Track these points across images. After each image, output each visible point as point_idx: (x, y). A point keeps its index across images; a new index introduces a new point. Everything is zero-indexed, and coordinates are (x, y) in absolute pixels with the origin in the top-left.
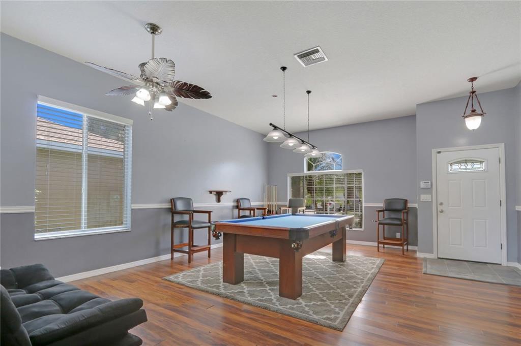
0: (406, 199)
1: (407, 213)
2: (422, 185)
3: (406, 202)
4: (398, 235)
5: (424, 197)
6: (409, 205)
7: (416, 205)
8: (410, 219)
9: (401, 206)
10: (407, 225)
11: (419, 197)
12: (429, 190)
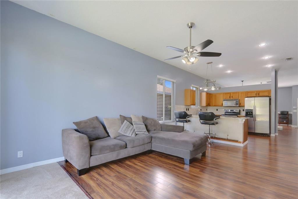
0: (288, 111)
1: (288, 115)
2: (294, 107)
3: (288, 112)
4: (285, 122)
5: (295, 111)
6: (289, 113)
7: (292, 113)
8: (289, 117)
9: (286, 113)
10: (288, 118)
11: (293, 111)
12: (296, 109)
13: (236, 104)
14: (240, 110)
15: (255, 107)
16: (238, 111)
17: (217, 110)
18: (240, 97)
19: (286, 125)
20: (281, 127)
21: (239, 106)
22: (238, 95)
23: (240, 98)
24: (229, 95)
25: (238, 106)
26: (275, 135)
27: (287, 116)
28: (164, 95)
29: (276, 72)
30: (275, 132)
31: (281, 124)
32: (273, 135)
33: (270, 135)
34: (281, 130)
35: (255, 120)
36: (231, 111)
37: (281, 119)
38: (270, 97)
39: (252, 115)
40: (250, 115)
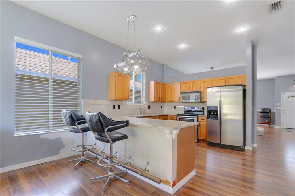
0: (270, 108)
1: (271, 113)
2: (277, 104)
3: (270, 110)
4: (267, 121)
5: (278, 108)
6: (272, 111)
7: (275, 111)
9: (268, 111)
10: (271, 117)
11: (276, 108)
12: (280, 106)
13: (197, 98)
14: (203, 108)
15: (221, 103)
16: (201, 108)
17: (175, 107)
18: (202, 88)
19: (269, 125)
20: (262, 128)
21: (201, 102)
22: (200, 84)
23: (202, 90)
24: (188, 86)
25: (199, 101)
26: (253, 147)
27: (269, 114)
28: (51, 81)
29: (254, 48)
30: (253, 142)
31: (262, 125)
32: (248, 148)
33: (245, 147)
34: (262, 135)
35: (221, 124)
36: (191, 108)
37: (262, 118)
38: (245, 87)
39: (217, 115)
40: (214, 114)
